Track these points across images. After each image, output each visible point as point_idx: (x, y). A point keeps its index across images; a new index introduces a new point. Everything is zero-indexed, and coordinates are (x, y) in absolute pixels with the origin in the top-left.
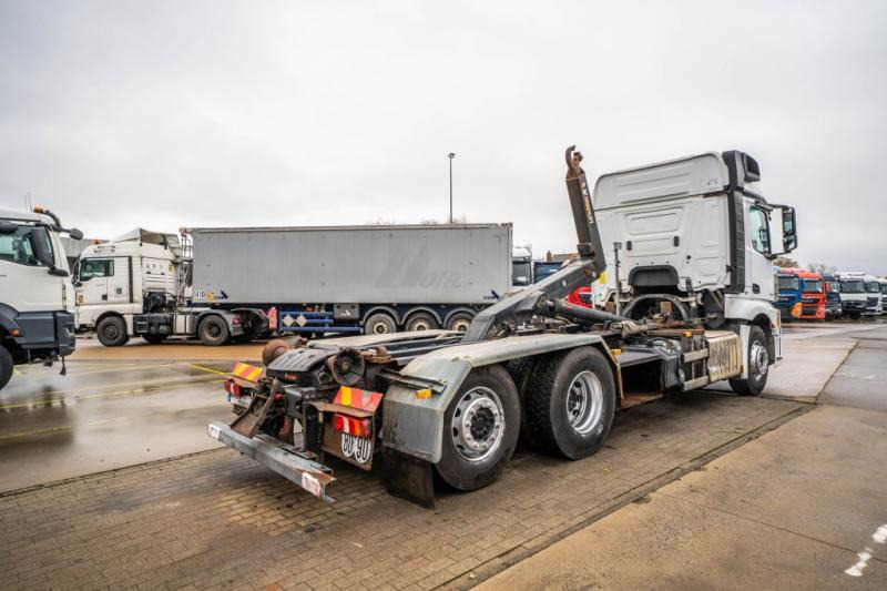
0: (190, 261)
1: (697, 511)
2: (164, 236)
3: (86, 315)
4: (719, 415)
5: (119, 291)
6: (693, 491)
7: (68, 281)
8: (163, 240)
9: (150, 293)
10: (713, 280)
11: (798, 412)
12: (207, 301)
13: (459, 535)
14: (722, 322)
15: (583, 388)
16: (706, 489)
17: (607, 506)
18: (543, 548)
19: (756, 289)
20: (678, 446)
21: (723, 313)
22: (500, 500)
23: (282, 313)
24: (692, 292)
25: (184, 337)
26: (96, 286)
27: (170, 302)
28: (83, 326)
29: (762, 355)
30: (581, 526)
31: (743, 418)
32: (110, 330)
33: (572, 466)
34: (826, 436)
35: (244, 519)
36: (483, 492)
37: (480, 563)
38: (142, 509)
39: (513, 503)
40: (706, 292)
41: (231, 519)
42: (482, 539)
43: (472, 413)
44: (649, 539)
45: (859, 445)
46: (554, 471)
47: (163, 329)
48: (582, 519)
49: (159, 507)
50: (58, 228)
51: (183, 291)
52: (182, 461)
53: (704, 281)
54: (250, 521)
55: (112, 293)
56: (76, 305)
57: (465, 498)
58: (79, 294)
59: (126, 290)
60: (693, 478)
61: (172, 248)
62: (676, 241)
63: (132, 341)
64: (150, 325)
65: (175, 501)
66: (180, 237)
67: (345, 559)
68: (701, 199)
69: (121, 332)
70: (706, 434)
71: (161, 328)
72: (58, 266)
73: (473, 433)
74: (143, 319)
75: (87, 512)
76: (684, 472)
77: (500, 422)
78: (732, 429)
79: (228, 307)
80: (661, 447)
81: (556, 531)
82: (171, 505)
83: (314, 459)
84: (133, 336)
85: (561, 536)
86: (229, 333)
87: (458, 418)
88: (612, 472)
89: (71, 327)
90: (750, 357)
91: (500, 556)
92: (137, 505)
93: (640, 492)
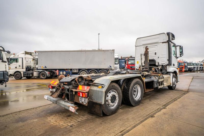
0: (37, 59)
1: (167, 119)
2: (31, 53)
3: (11, 72)
4: (167, 95)
5: (20, 66)
6: (164, 114)
7: (7, 64)
8: (30, 54)
9: (27, 67)
10: (164, 63)
11: (184, 94)
12: (42, 68)
13: (109, 127)
14: (166, 73)
15: (136, 89)
16: (167, 113)
17: (144, 118)
18: (131, 130)
19: (174, 65)
20: (158, 103)
21: (166, 70)
22: (118, 117)
23: (60, 71)
24: (159, 65)
25: (36, 77)
26: (14, 65)
27: (32, 69)
28: (10, 75)
29: (175, 80)
30: (139, 124)
31: (172, 95)
32: (17, 75)
33: (134, 108)
34: (193, 100)
35: (54, 124)
36: (114, 115)
37: (116, 134)
38: (27, 122)
39: (122, 118)
40: (162, 65)
41: (51, 124)
42: (115, 128)
43: (111, 96)
44: (156, 127)
45: (201, 102)
46: (130, 109)
47: (31, 75)
48: (139, 122)
49: (32, 121)
50: (4, 51)
51: (35, 66)
52: (37, 108)
53: (162, 63)
54: (56, 124)
55: (18, 66)
56: (9, 69)
57: (109, 117)
58: (9, 67)
59: (21, 66)
60: (164, 111)
61: (33, 56)
62: (155, 54)
63: (23, 78)
64: (27, 74)
65: (36, 119)
66: (35, 53)
67: (81, 134)
68: (161, 43)
69: (20, 76)
70: (164, 99)
71: (30, 75)
72: (4, 60)
73: (111, 101)
74: (26, 73)
75: (13, 123)
76: (161, 109)
77: (117, 98)
78: (170, 98)
79: (47, 70)
80: (154, 103)
81: (133, 125)
82: (35, 120)
83: (72, 103)
84: (23, 77)
85: (135, 127)
86: (47, 76)
87: (108, 97)
88: (144, 109)
89: (7, 75)
90: (172, 81)
91: (120, 132)
92: (26, 120)
93: (152, 115)
